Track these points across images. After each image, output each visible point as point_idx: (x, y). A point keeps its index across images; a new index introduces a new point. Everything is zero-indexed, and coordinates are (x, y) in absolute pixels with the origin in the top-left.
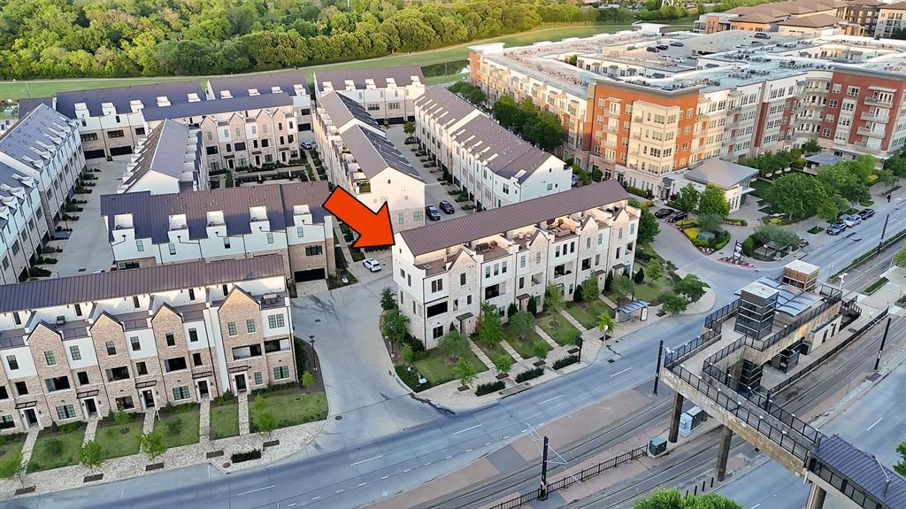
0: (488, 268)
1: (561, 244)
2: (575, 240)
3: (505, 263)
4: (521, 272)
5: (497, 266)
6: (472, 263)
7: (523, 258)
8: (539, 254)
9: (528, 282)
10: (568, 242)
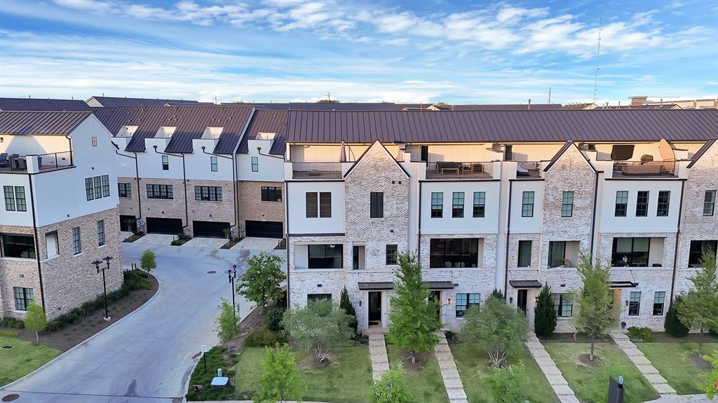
0: (437, 197)
1: (633, 188)
2: (673, 188)
3: (479, 195)
4: (523, 227)
5: (458, 196)
6: (399, 175)
7: (528, 196)
8: (568, 194)
9: (540, 255)
10: (654, 188)
